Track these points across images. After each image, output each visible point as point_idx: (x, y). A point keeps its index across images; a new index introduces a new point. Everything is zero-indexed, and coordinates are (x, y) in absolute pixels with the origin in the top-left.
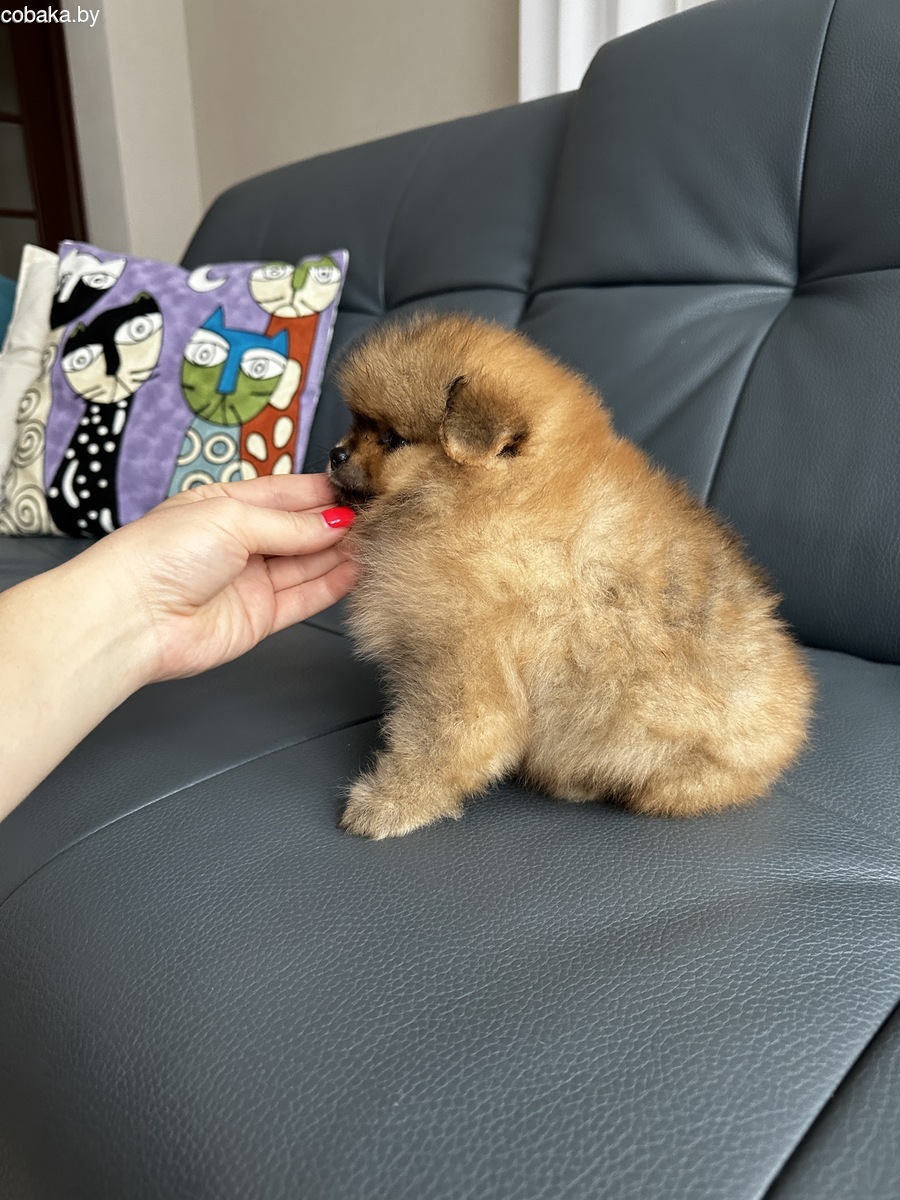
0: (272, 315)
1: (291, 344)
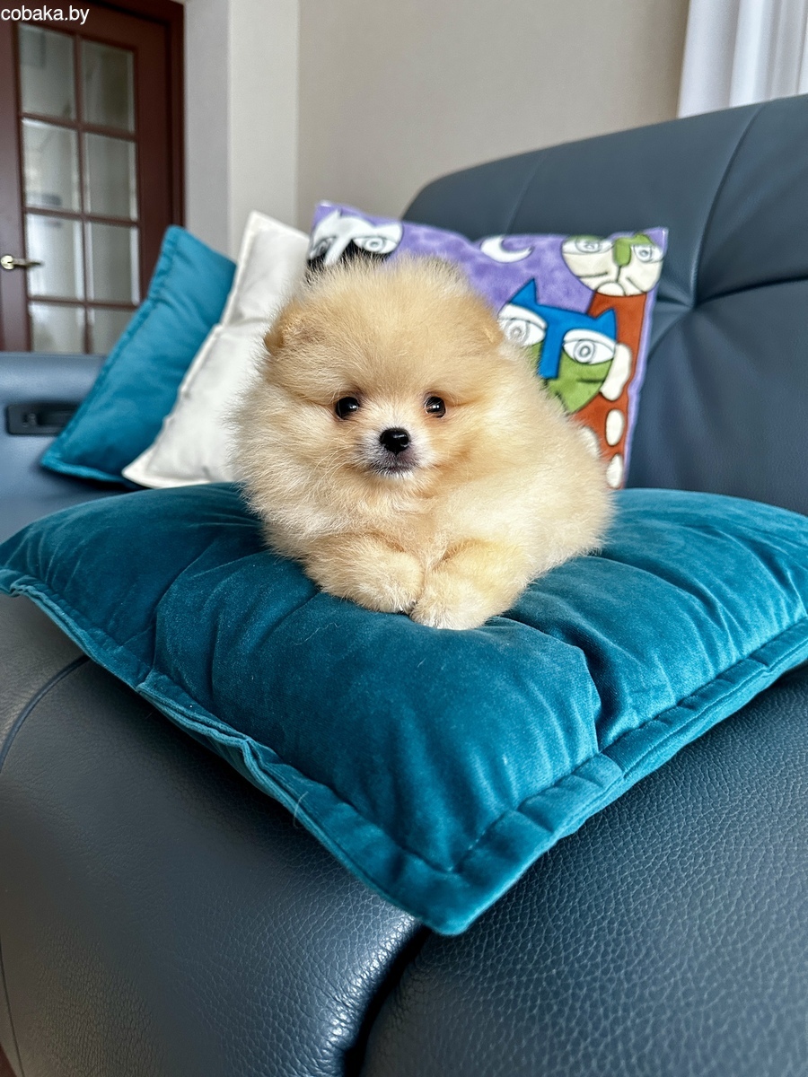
0: (595, 292)
1: (618, 326)
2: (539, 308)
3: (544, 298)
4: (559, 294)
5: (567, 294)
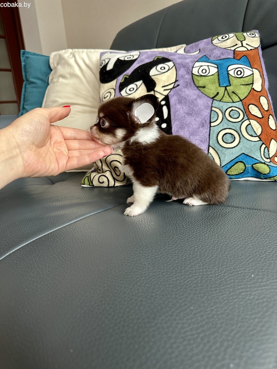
0: (234, 50)
1: (250, 62)
2: (211, 61)
3: (212, 58)
4: (219, 55)
5: (222, 54)
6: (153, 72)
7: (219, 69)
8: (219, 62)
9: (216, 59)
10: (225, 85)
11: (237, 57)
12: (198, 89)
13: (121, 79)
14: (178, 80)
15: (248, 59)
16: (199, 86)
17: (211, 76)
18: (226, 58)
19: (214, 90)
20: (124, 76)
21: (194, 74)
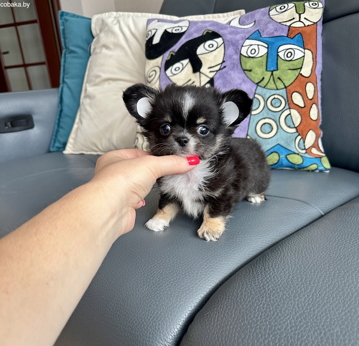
0: (290, 26)
1: (304, 41)
2: (263, 38)
3: (264, 35)
4: (272, 31)
5: (276, 30)
6: (200, 50)
7: (269, 49)
8: (271, 41)
9: (269, 37)
10: (272, 69)
11: (291, 34)
12: (244, 73)
13: (167, 56)
14: (225, 61)
15: (303, 38)
16: (245, 69)
17: (259, 58)
18: (279, 36)
19: (260, 75)
20: (170, 53)
21: (242, 55)
